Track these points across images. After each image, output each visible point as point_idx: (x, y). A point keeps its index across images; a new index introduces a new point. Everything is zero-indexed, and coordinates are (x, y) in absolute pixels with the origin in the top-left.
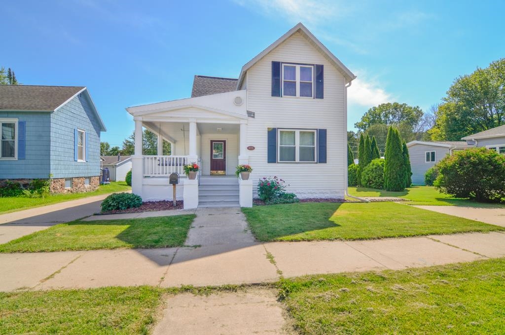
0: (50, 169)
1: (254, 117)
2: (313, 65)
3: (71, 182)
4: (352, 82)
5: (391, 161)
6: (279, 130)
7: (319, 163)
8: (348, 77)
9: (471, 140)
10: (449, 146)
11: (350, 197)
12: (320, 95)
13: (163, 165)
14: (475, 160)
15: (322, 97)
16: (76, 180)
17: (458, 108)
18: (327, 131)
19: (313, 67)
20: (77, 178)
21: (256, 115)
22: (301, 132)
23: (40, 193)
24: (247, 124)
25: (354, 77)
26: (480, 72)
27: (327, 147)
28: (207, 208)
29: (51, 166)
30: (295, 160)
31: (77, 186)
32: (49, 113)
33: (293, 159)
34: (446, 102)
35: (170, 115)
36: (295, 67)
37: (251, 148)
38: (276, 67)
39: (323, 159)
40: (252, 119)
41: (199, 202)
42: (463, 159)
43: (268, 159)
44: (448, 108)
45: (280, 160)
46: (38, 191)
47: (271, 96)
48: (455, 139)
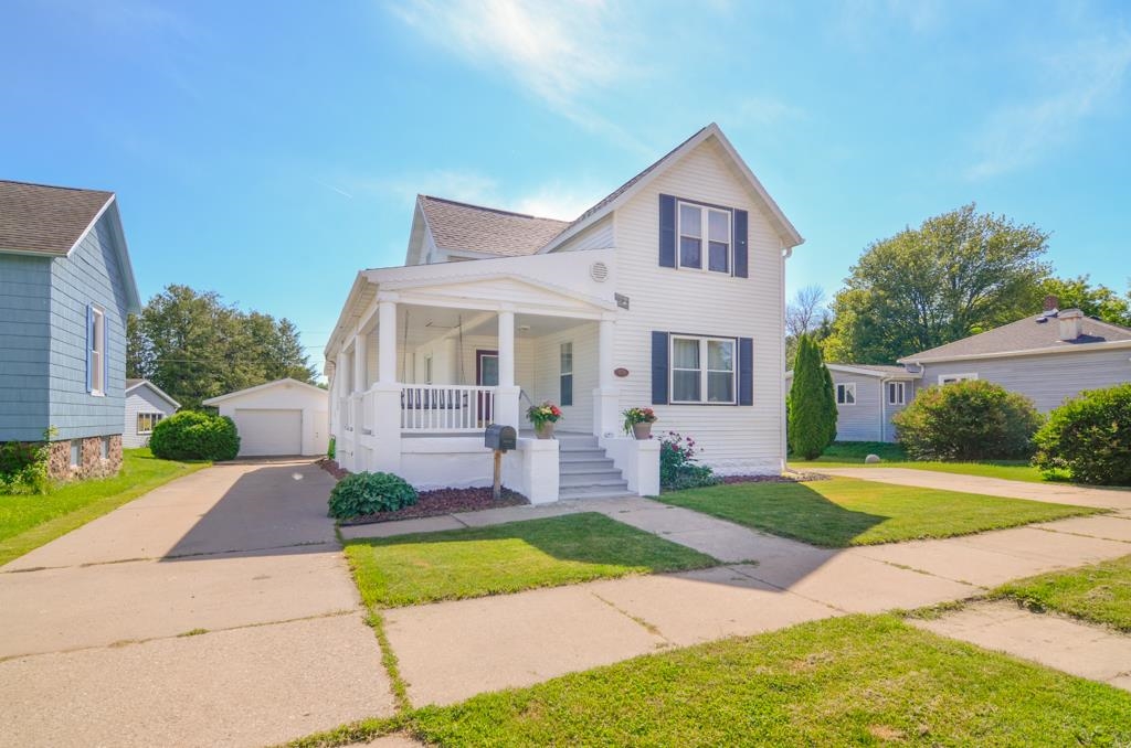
0: (47, 415)
1: (627, 307)
2: (731, 209)
3: (78, 451)
4: (793, 249)
5: (806, 401)
6: (673, 337)
7: (741, 404)
8: (788, 238)
9: (915, 365)
10: (882, 374)
11: (790, 471)
12: (742, 271)
13: (450, 407)
14: (978, 402)
15: (746, 276)
16: (87, 445)
17: (877, 302)
18: (754, 342)
19: (729, 212)
20: (90, 438)
21: (630, 303)
22: (709, 342)
23: (30, 480)
24: (614, 322)
25: (801, 241)
26: (911, 238)
27: (754, 374)
28: (578, 499)
29: (51, 404)
30: (699, 400)
31: (88, 462)
32: (47, 260)
33: (697, 396)
34: (850, 288)
35: (461, 295)
36: (700, 210)
37: (621, 373)
38: (667, 204)
39: (746, 399)
40: (623, 310)
41: (561, 488)
42: (956, 399)
43: (653, 397)
44: (858, 299)
45: (675, 399)
46: (25, 476)
47: (657, 265)
48: (871, 360)
